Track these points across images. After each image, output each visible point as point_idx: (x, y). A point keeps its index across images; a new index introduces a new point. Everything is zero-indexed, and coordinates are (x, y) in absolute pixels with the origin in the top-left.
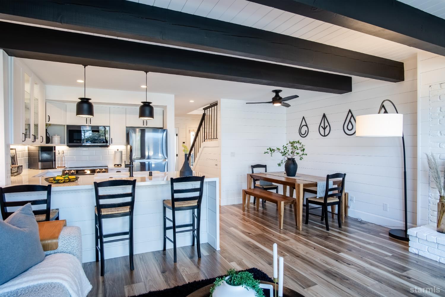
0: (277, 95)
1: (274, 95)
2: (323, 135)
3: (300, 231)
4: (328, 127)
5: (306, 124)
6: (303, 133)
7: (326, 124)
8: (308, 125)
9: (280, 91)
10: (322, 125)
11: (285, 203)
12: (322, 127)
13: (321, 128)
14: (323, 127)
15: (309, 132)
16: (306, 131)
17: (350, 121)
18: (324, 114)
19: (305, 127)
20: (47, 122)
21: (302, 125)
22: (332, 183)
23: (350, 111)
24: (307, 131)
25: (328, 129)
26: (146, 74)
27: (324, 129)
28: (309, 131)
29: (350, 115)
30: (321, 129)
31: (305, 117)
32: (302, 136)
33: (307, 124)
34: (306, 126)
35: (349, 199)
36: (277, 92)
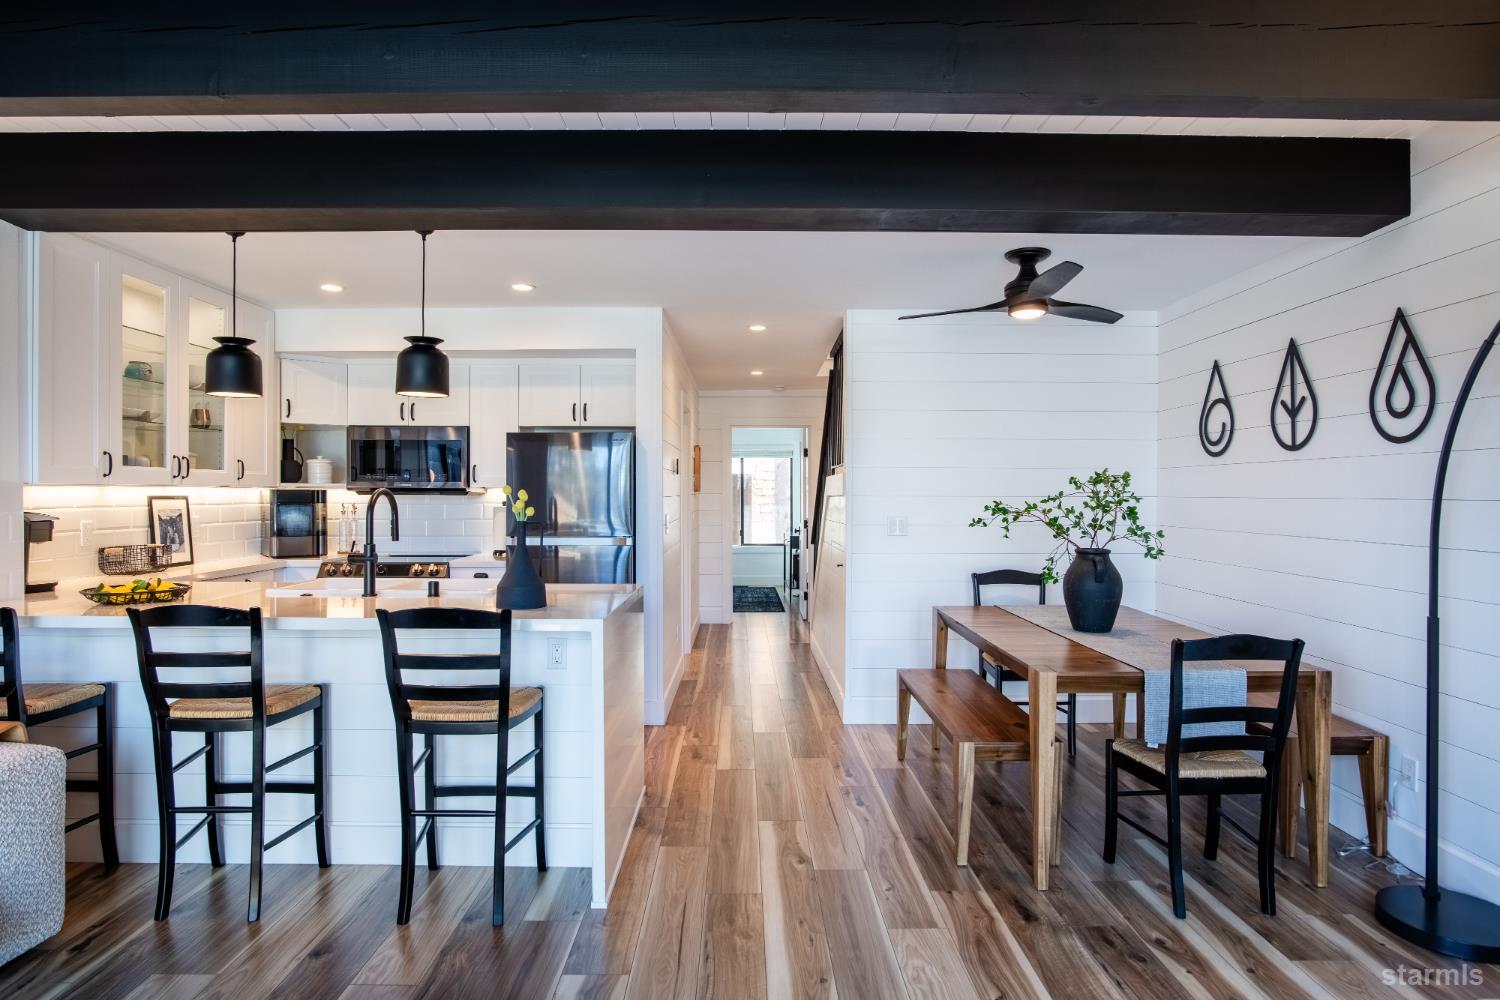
0: (1028, 274)
1: (1013, 270)
2: (1289, 442)
3: (1036, 889)
4: (1308, 406)
5: (1223, 397)
6: (1214, 437)
7: (1302, 390)
8: (1234, 402)
9: (1042, 253)
10: (1285, 395)
11: (977, 751)
12: (1283, 403)
13: (1280, 410)
14: (1289, 404)
15: (1237, 434)
16: (1224, 425)
17: (1400, 370)
18: (1292, 340)
19: (1221, 409)
20: (285, 420)
21: (1212, 398)
22: (1245, 681)
23: (1400, 317)
24: (1228, 428)
25: (1306, 414)
26: (424, 239)
27: (1293, 412)
28: (1237, 426)
29: (1401, 336)
30: (1282, 417)
31: (1221, 363)
32: (1214, 449)
33: (1231, 392)
34: (1226, 401)
35: (1392, 772)
36: (1027, 258)
